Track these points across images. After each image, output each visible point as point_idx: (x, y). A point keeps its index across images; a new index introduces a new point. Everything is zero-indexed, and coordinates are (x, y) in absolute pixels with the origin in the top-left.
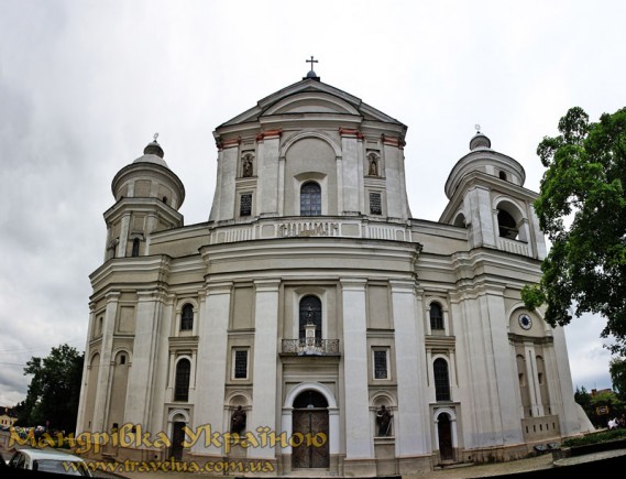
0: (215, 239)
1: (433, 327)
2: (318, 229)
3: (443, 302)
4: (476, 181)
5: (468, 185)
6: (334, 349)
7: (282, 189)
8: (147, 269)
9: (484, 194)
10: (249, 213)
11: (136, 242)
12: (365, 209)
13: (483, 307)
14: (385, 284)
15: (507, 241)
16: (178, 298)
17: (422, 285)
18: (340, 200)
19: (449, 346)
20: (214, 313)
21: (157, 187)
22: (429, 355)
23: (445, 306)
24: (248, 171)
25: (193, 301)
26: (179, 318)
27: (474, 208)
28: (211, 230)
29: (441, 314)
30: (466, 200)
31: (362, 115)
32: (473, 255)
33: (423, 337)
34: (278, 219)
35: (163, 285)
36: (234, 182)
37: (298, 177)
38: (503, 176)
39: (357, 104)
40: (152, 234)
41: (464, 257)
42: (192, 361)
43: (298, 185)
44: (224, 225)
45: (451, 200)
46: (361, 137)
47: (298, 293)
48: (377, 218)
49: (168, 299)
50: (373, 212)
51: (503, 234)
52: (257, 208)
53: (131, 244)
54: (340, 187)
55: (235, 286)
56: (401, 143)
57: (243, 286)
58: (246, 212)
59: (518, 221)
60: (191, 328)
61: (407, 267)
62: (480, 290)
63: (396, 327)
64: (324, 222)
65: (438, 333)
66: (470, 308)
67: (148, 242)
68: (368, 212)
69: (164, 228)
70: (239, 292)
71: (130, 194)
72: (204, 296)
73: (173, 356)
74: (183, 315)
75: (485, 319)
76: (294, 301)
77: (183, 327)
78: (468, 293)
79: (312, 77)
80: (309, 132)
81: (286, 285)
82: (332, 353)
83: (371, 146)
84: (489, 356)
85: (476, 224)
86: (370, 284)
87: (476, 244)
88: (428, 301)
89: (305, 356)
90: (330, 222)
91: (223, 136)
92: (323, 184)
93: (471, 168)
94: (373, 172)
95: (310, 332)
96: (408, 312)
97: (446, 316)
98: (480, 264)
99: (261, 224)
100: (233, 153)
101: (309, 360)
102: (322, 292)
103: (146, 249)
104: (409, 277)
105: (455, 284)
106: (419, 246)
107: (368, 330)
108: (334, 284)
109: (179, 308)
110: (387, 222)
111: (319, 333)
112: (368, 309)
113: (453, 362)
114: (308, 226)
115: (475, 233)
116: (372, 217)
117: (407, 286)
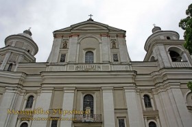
0: (48, 69)
1: (146, 106)
2: (92, 68)
3: (149, 94)
4: (157, 43)
5: (153, 45)
6: (99, 119)
7: (78, 53)
8: (14, 77)
9: (162, 47)
10: (64, 61)
11: (11, 65)
12: (111, 60)
13: (170, 94)
14: (122, 89)
15: (176, 63)
16: (27, 92)
17: (139, 88)
18: (101, 57)
19: (155, 115)
20: (43, 101)
21: (26, 46)
22: (146, 120)
23: (151, 96)
24: (65, 46)
25: (34, 95)
26: (26, 102)
27: (158, 53)
28: (47, 66)
29: (149, 100)
30: (154, 51)
31: (109, 30)
32: (160, 72)
33: (142, 111)
34: (75, 64)
35: (20, 86)
36: (59, 50)
37: (85, 49)
38: (168, 38)
39: (107, 26)
40: (20, 63)
41: (157, 73)
42: (29, 124)
43: (84, 52)
44: (53, 64)
45: (147, 51)
46: (108, 36)
47: (83, 93)
48: (117, 63)
49: (21, 92)
50: (115, 61)
51: (174, 60)
52: (67, 60)
53: (8, 65)
54: (101, 53)
55: (55, 89)
56: (124, 36)
57: (58, 89)
58: (62, 60)
59: (180, 54)
60: (31, 107)
61: (131, 81)
62: (167, 87)
63: (128, 107)
64: (94, 65)
65: (149, 109)
66: (164, 96)
67: (17, 66)
68: (113, 61)
69: (26, 61)
70: (56, 92)
71: (13, 45)
72: (40, 93)
73: (19, 121)
74: (28, 101)
75: (172, 101)
76: (81, 97)
77: (27, 107)
78: (161, 89)
79: (91, 20)
80: (89, 35)
81: (78, 90)
82: (98, 121)
83: (113, 38)
84: (178, 120)
85: (160, 59)
86: (115, 89)
87: (161, 67)
88: (143, 94)
89: (85, 122)
90: (97, 65)
91: (57, 34)
92: (94, 52)
93: (154, 39)
94: (114, 47)
95: (88, 110)
96: (133, 100)
97: (152, 100)
98: (165, 75)
99: (69, 66)
100: (60, 40)
101: (87, 124)
102: (94, 93)
103: (15, 69)
104: (132, 85)
105: (154, 86)
106: (135, 72)
107: (115, 109)
108: (99, 90)
109: (26, 97)
110: (121, 64)
111: (92, 111)
112: (114, 100)
113: (159, 123)
114: (88, 67)
115: (160, 62)
116: (115, 63)
117: (132, 89)
